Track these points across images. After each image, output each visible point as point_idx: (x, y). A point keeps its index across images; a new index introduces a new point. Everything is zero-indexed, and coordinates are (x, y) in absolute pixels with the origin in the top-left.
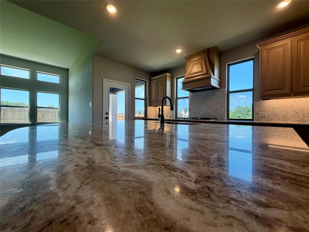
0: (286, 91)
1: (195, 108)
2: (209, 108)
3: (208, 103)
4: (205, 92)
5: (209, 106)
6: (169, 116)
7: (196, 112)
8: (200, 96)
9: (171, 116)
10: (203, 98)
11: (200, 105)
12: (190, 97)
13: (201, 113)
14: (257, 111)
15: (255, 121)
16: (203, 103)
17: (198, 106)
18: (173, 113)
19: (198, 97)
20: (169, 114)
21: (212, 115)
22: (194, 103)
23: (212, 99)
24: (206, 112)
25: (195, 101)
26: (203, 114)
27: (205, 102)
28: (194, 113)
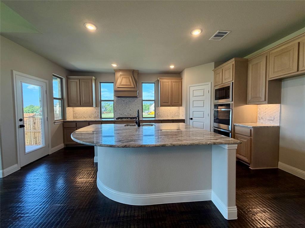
0: (169, 104)
1: (120, 110)
2: (131, 110)
3: (130, 107)
4: (128, 98)
5: (131, 109)
6: (93, 117)
7: (121, 113)
8: (124, 101)
9: (96, 117)
10: (126, 103)
11: (124, 108)
12: (115, 101)
13: (125, 113)
14: (157, 112)
15: (156, 119)
16: (126, 106)
17: (122, 109)
18: (98, 114)
19: (122, 102)
20: (93, 115)
21: (133, 115)
22: (119, 106)
23: (133, 104)
24: (129, 113)
25: (120, 104)
26: (127, 114)
27: (128, 105)
28: (120, 113)
